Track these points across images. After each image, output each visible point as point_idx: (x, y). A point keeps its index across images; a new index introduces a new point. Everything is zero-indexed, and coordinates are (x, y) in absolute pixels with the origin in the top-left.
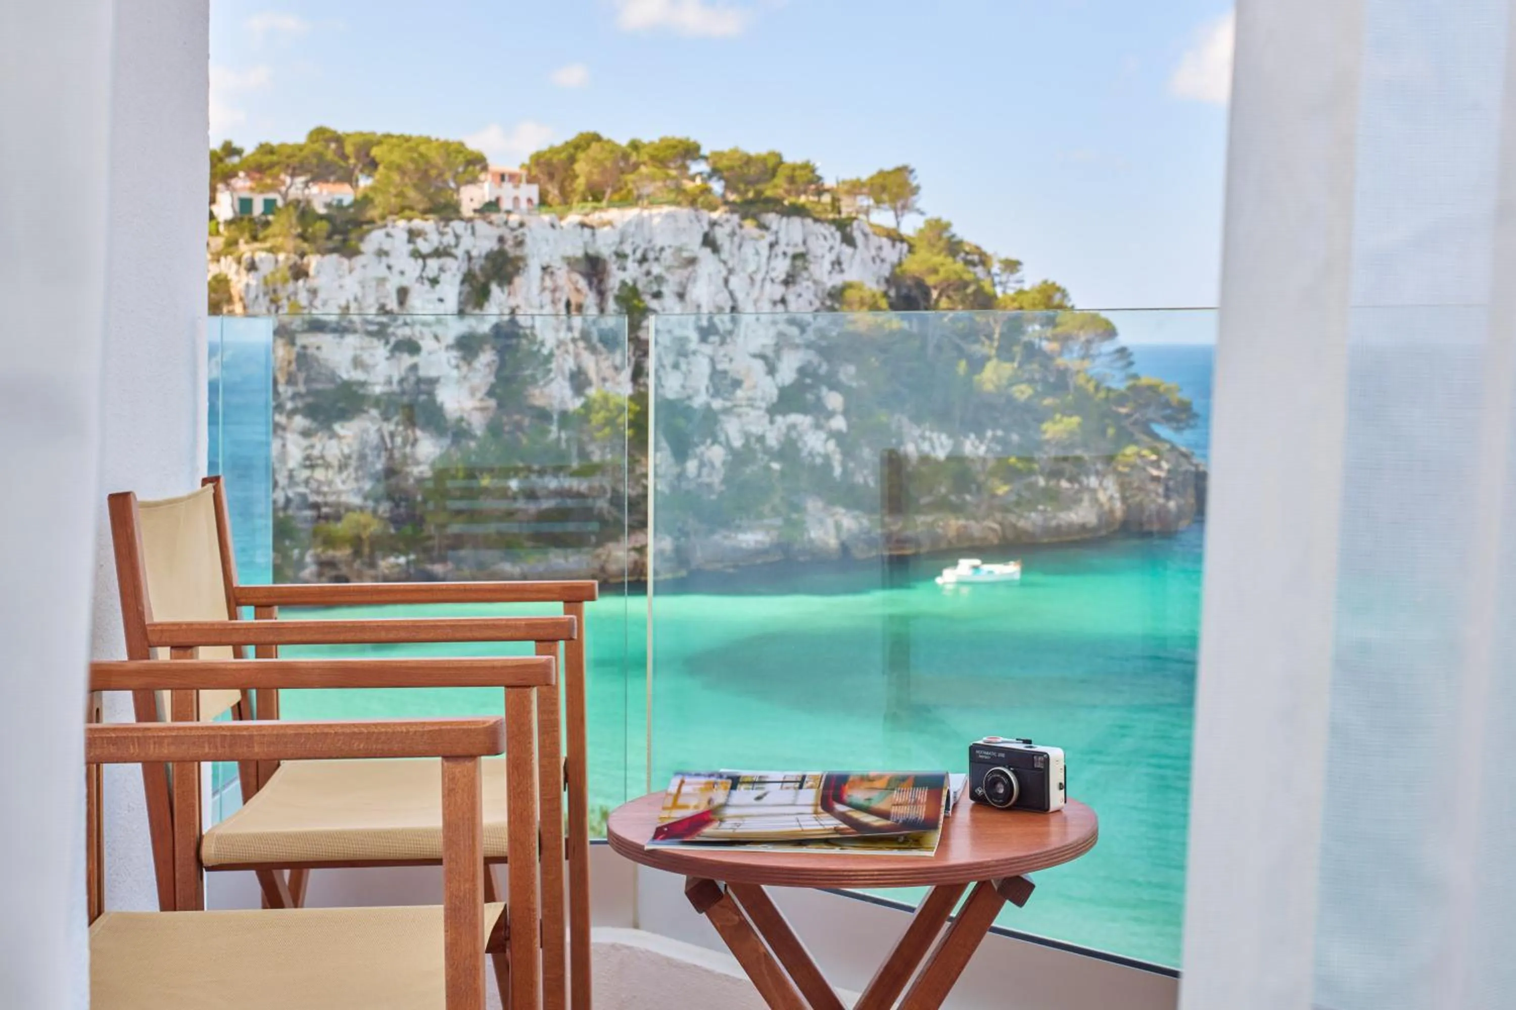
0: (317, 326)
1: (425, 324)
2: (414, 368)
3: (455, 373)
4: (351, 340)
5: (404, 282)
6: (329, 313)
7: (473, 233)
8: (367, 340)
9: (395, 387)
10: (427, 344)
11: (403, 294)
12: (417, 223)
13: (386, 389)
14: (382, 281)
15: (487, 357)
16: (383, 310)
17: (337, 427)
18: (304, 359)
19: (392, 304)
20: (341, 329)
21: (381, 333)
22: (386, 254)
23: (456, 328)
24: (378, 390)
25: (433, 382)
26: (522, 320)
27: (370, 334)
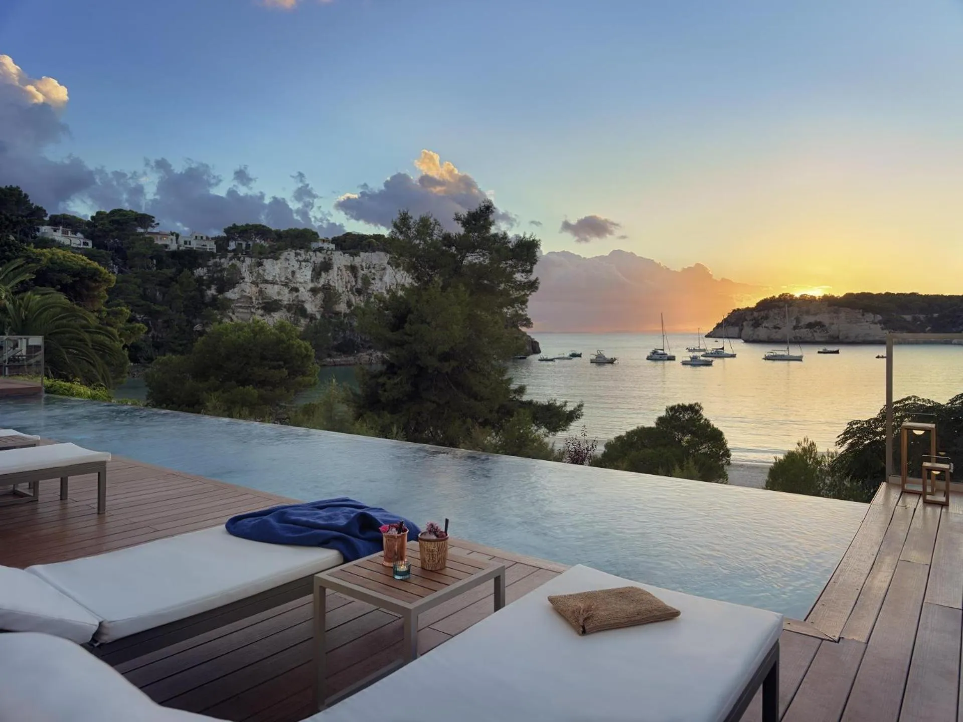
0: (266, 282)
1: (300, 283)
2: (297, 296)
3: (310, 299)
4: (276, 286)
5: (294, 269)
6: (270, 278)
7: (316, 256)
8: (282, 287)
9: (291, 302)
10: (302, 289)
11: (293, 273)
12: (298, 251)
13: (288, 303)
14: (287, 268)
15: (320, 295)
16: (287, 278)
17: (272, 314)
18: (261, 292)
19: (290, 277)
20: (273, 283)
21: (286, 285)
22: (288, 260)
23: (311, 285)
24: (286, 303)
25: (303, 302)
26: (331, 283)
27: (283, 285)
